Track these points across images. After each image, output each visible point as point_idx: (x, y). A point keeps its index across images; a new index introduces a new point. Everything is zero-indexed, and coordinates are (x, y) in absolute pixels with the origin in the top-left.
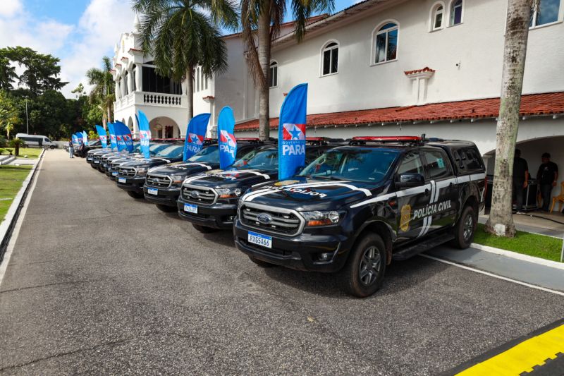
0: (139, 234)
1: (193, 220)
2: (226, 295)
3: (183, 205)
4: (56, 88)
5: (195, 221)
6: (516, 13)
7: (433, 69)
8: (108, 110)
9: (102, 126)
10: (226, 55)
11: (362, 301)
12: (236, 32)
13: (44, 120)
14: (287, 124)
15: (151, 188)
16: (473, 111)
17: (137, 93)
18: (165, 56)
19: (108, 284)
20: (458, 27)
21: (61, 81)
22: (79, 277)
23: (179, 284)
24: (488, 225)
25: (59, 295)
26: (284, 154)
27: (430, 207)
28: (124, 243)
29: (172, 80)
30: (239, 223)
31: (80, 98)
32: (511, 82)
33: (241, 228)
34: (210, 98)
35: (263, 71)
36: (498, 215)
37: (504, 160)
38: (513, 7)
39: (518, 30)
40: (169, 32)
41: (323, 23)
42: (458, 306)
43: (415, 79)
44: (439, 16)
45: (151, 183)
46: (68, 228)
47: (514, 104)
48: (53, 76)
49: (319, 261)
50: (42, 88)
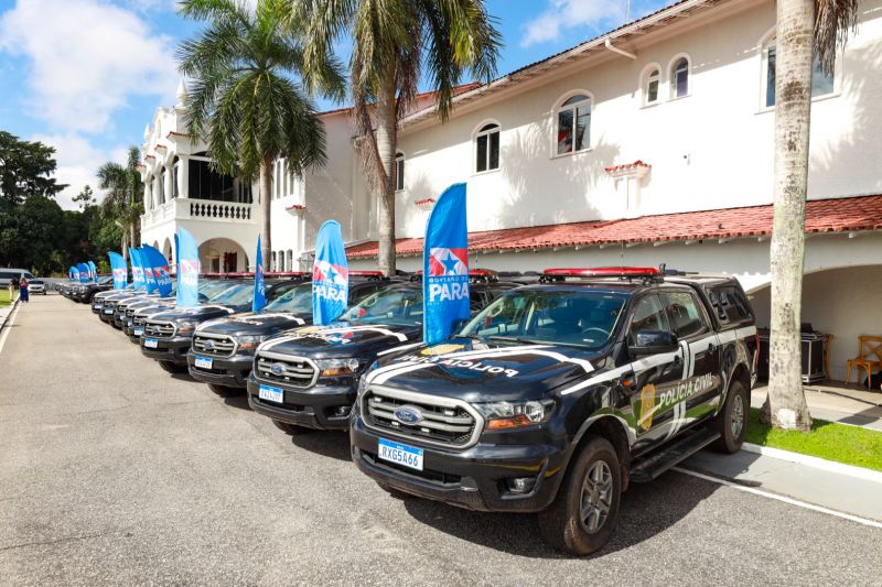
0: (177, 439)
1: (275, 414)
2: (338, 557)
3: (257, 388)
4: (47, 193)
5: (279, 415)
6: (791, 74)
7: (648, 164)
8: (132, 229)
9: (122, 254)
10: (325, 141)
11: (585, 562)
12: (341, 107)
13: (25, 244)
14: (437, 249)
15: (201, 357)
16: (720, 227)
17: (179, 201)
18: (227, 143)
19: (117, 542)
20: (684, 101)
21: (56, 184)
22: (62, 530)
23: (250, 538)
24: (766, 411)
25: (21, 572)
26: (432, 299)
27: (683, 386)
28: (150, 457)
29: (236, 181)
30: (360, 424)
31: (87, 208)
32: (789, 180)
33: (365, 432)
34: (297, 207)
35: (384, 165)
36: (781, 395)
37: (787, 305)
38: (785, 66)
39: (796, 101)
40: (234, 107)
41: (475, 95)
42: (755, 567)
43: (622, 179)
44: (654, 86)
45: (201, 348)
46: (49, 430)
47: (797, 215)
48: (44, 175)
49: (511, 494)
50: (25, 194)
